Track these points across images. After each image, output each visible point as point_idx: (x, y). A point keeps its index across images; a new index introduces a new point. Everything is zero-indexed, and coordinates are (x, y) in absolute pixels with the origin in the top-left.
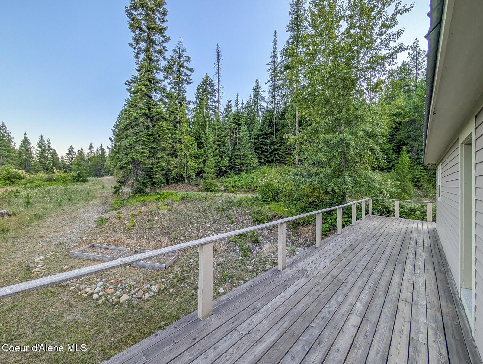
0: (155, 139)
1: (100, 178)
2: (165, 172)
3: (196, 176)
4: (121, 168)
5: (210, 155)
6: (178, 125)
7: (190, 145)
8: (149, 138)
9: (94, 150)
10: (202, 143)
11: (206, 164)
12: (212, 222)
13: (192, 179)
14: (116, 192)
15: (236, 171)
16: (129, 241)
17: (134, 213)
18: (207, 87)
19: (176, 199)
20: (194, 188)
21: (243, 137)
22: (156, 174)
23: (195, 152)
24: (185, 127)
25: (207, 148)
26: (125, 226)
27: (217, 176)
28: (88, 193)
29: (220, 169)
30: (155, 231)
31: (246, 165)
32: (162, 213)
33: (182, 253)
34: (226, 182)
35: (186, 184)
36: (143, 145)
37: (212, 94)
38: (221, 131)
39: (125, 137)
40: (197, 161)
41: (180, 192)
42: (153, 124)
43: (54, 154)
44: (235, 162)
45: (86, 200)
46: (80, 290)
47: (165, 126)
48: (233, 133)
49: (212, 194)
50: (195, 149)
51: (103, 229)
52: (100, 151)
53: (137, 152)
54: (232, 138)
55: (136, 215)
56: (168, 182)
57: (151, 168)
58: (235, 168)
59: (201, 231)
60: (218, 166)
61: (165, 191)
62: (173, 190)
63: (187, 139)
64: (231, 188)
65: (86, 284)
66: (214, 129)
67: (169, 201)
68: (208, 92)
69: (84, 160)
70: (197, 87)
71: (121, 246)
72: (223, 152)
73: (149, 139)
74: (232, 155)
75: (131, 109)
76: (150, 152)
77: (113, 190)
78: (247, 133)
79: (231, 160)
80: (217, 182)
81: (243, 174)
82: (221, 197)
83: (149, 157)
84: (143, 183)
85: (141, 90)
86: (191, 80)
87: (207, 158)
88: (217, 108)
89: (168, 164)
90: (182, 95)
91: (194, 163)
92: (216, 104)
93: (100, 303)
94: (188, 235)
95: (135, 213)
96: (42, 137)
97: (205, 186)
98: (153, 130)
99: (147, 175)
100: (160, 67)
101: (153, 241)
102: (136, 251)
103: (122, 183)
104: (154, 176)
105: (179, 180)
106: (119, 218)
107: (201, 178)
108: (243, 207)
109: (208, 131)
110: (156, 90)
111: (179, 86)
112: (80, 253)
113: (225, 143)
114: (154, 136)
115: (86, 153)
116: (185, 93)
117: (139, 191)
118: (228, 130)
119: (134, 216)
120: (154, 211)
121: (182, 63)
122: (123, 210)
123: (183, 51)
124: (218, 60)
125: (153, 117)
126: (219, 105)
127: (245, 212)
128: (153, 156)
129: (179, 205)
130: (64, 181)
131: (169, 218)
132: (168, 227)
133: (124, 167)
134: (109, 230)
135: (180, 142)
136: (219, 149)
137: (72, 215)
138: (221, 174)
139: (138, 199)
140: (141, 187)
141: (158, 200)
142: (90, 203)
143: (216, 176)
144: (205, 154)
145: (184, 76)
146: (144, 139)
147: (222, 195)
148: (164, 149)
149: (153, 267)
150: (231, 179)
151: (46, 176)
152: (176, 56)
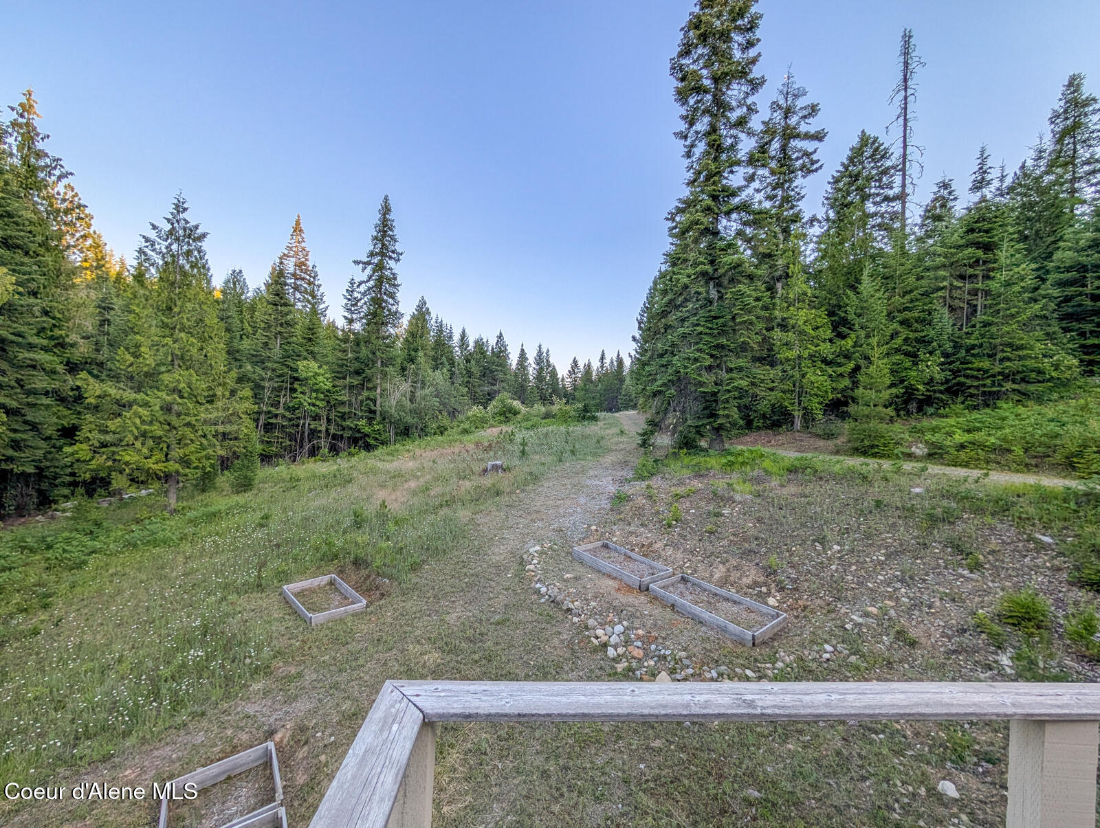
0: (724, 326)
1: (617, 415)
2: (746, 401)
3: (825, 410)
4: (655, 394)
5: (876, 352)
6: (779, 285)
7: (812, 332)
8: (710, 325)
9: (607, 361)
10: (845, 322)
11: (862, 378)
12: (892, 549)
13: (813, 420)
14: (644, 444)
15: (972, 396)
16: (670, 552)
17: (678, 492)
18: (864, 168)
19: (775, 470)
20: (821, 443)
21: (1008, 284)
22: (725, 408)
23: (826, 349)
24: (800, 286)
25: (862, 333)
26: (661, 517)
27: (897, 410)
28: (598, 442)
29: (909, 394)
30: (725, 542)
31: (1018, 377)
32: (740, 499)
33: (797, 617)
34: (934, 430)
35: (798, 431)
36: (697, 343)
37: (880, 180)
38: (912, 279)
39: (662, 330)
40: (830, 371)
41: (782, 453)
42: (719, 292)
43: (554, 374)
44: (970, 369)
45: (595, 455)
46: (587, 628)
47: (748, 292)
48: (962, 277)
49: (887, 465)
50: (824, 341)
51: (622, 516)
52: (615, 364)
53: (685, 359)
54: (956, 293)
55: (683, 497)
56: (749, 424)
57: (715, 394)
58: (969, 387)
59: (854, 568)
60: (902, 381)
61: (744, 448)
62: (763, 445)
63: (802, 316)
64: (952, 451)
65: (596, 620)
66: (887, 278)
67: (755, 473)
68: (868, 181)
69: (592, 382)
70: (833, 177)
71: (654, 560)
72: (918, 341)
73: (711, 329)
74: (957, 346)
75: (675, 269)
76: (712, 356)
77: (639, 440)
78: (1027, 268)
79: (951, 363)
80: (899, 429)
81: (1005, 406)
82: (919, 476)
83: (709, 368)
84: (697, 427)
85: (697, 224)
86: (817, 161)
87: (862, 362)
88: (901, 216)
89: (753, 384)
90: (792, 208)
91: (821, 378)
92: (897, 206)
93: (619, 670)
94: (813, 571)
95: (679, 490)
96: (540, 347)
97: (857, 439)
98: (720, 308)
99: (705, 409)
100: (739, 156)
101: (721, 566)
102: (683, 578)
103: (655, 425)
104: (721, 412)
105: (778, 420)
106: (650, 497)
107: (844, 416)
108: (1020, 518)
109: (867, 285)
110: (728, 213)
111: (783, 188)
112: (587, 554)
113: (930, 314)
114: (721, 321)
115: (595, 368)
116: (798, 200)
117: (687, 444)
118: (942, 273)
119: (678, 497)
120: (720, 492)
121: (795, 128)
122: (656, 482)
123: (796, 96)
124: (905, 76)
125: (720, 277)
126: (907, 205)
127: (1031, 539)
128: (719, 366)
129: (782, 486)
130: (565, 418)
131: (758, 515)
132: (757, 539)
133: (660, 392)
134: (633, 519)
135: (784, 326)
136: (904, 333)
137: (575, 481)
138: (913, 406)
139: (686, 460)
140: (692, 435)
141: (728, 468)
142: (601, 460)
143: (894, 414)
144: (858, 351)
145: (798, 159)
146: (700, 329)
147: (924, 469)
148: (744, 347)
149: (724, 630)
150: (952, 421)
151: (543, 409)
152: (778, 116)
